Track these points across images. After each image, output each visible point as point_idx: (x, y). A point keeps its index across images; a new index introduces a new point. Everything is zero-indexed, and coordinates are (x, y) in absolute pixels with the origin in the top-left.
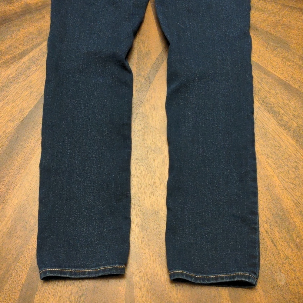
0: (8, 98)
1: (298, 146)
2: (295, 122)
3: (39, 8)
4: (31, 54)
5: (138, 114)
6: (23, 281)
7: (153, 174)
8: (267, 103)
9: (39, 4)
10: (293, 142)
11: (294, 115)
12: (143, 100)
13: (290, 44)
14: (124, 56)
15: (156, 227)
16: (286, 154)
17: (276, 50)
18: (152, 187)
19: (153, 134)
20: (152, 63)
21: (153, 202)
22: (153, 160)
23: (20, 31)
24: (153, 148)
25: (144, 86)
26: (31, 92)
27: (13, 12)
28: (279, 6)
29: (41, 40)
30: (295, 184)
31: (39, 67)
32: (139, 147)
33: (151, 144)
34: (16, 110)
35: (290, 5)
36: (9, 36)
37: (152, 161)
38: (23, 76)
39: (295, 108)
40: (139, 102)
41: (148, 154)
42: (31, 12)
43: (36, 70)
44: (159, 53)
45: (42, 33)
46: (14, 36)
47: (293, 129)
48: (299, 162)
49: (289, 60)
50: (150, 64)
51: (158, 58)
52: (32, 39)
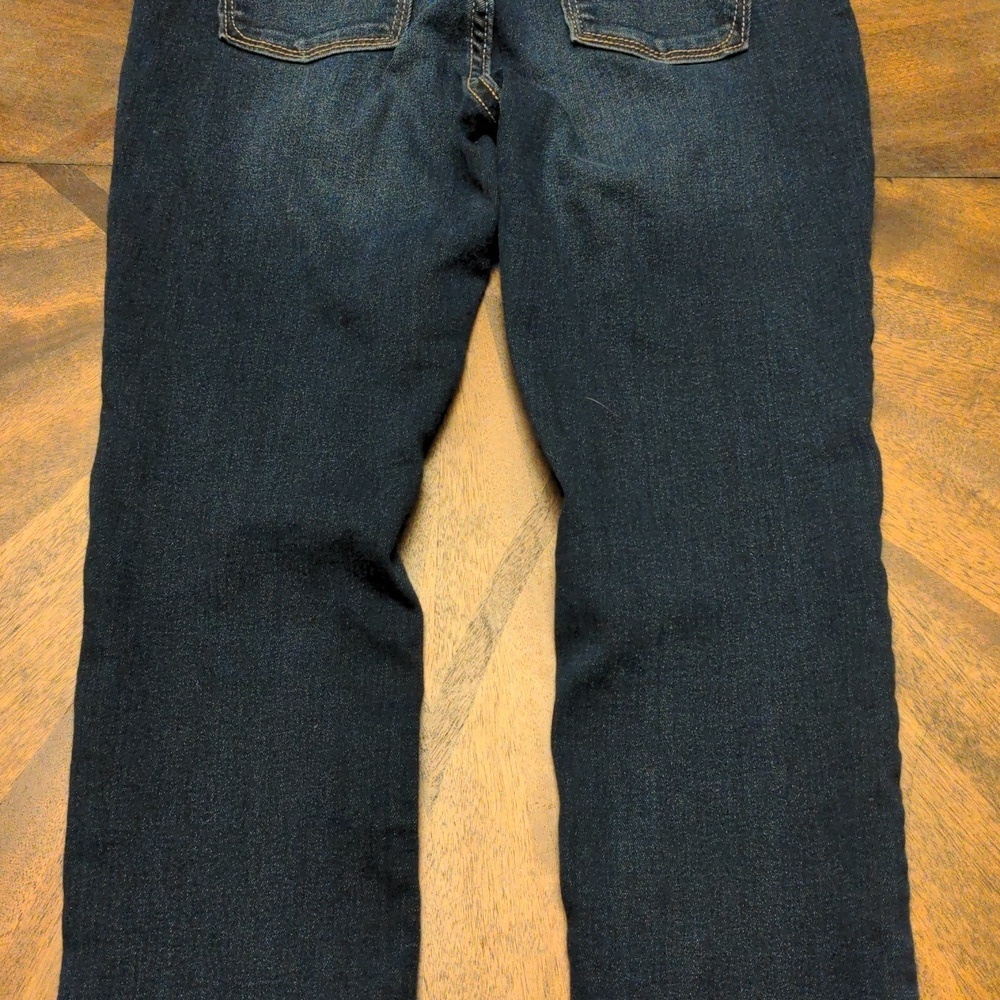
3: (56, 341)
5: (446, 778)
8: (950, 724)
9: (60, 322)
12: (463, 718)
14: (384, 545)
17: (974, 495)
19: (505, 864)
20: (497, 560)
22: (504, 979)
24: (505, 927)
25: (468, 656)
26: (26, 696)
28: (981, 313)
31: (55, 587)
32: (448, 924)
33: (496, 908)
37: (502, 982)
40: (447, 724)
41: (487, 953)
42: (29, 359)
43: (44, 603)
44: (524, 518)
50: (489, 564)
51: (519, 538)
52: (32, 469)
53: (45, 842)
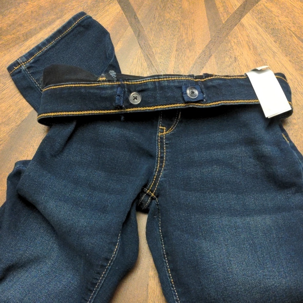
0: (4, 92)
20: (196, 57)
23: (28, 4)
29: (54, 17)
34: (13, 110)
36: (13, 10)
44: (206, 44)
46: (20, 10)
50: (193, 59)
51: (204, 51)
52: (43, 15)
53: (38, 133)
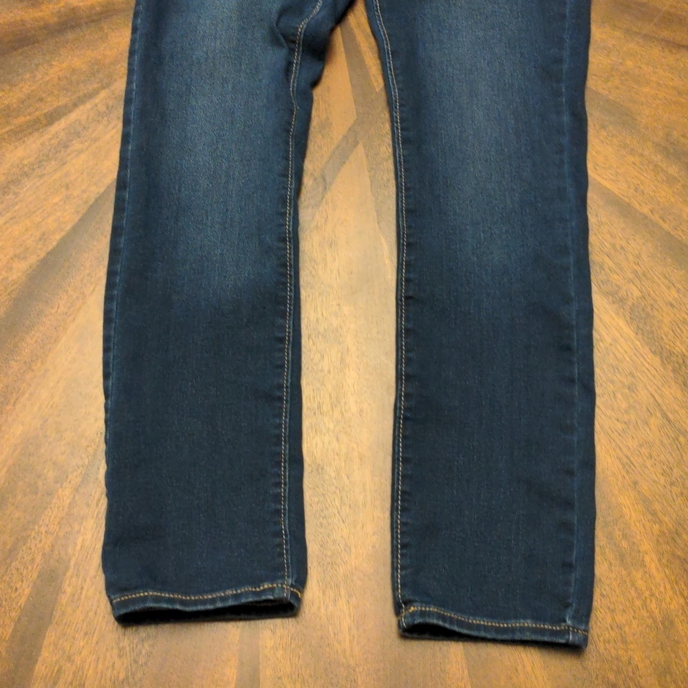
0: (17, 207)
1: (639, 340)
2: (637, 287)
3: (96, 18)
4: (73, 116)
6: (22, 601)
7: (318, 385)
9: (98, 9)
10: (628, 331)
11: (635, 272)
13: (638, 118)
15: (316, 500)
16: (612, 356)
17: (604, 128)
18: (315, 414)
19: (324, 299)
20: (333, 147)
21: (314, 445)
22: (319, 355)
23: (52, 65)
24: (322, 330)
26: (68, 197)
27: (42, 23)
28: (618, 34)
29: (96, 86)
30: (626, 423)
33: (317, 320)
34: (31, 235)
35: (644, 32)
36: (28, 76)
37: (317, 357)
38: (53, 163)
39: (639, 257)
42: (79, 25)
43: (80, 152)
45: (98, 71)
46: (39, 76)
47: (630, 304)
48: (639, 375)
49: (632, 152)
50: (328, 149)
51: (346, 137)
52: (78, 84)
